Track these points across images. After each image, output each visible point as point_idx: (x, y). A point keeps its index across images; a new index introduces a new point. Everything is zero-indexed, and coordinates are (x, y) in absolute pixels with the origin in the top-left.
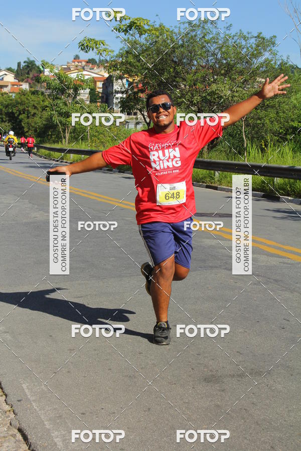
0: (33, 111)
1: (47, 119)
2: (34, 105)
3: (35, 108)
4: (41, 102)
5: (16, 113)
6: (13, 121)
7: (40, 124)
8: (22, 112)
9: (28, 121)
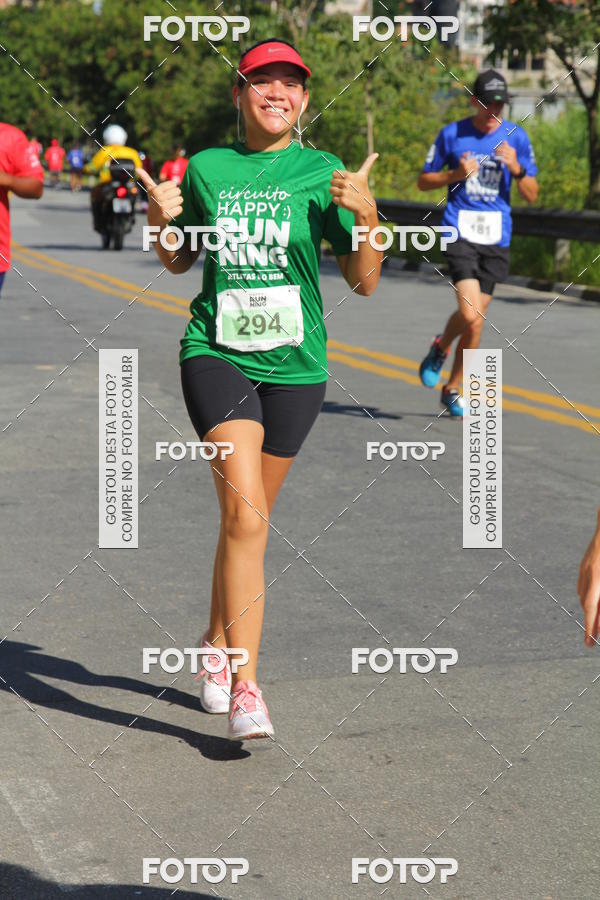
5: (109, 67)
6: (96, 97)
7: (193, 108)
8: (129, 66)
9: (149, 98)
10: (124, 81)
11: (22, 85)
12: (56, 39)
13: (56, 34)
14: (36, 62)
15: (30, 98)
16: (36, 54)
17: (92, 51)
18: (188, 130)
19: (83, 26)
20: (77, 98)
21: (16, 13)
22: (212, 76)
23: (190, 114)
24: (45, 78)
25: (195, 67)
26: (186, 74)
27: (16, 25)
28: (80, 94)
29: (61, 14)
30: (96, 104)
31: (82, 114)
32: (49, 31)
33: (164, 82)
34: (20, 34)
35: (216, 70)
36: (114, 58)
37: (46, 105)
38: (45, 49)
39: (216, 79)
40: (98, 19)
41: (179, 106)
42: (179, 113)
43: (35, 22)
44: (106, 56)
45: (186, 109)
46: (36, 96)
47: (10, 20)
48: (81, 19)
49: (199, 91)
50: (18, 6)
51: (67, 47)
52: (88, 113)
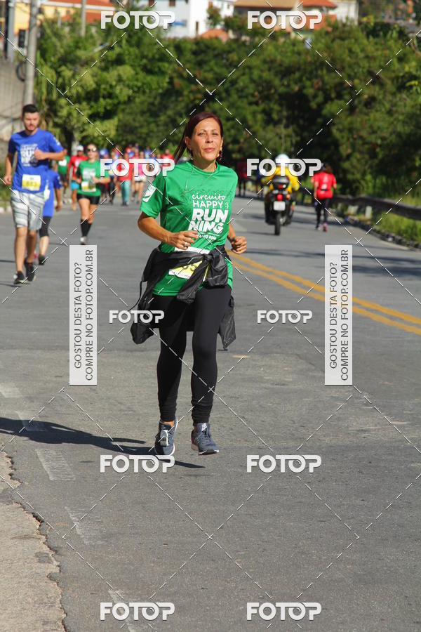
0: (366, 92)
2: (370, 74)
3: (376, 80)
4: (395, 62)
5: (315, 96)
6: (301, 122)
7: (385, 134)
8: (333, 95)
9: (351, 123)
11: (237, 108)
12: (269, 70)
13: (270, 63)
14: (251, 88)
15: (244, 121)
16: (252, 81)
17: (300, 80)
18: (381, 154)
19: (295, 58)
20: (284, 122)
21: (234, 46)
22: (405, 106)
23: (383, 139)
24: (257, 103)
25: (389, 97)
26: (381, 104)
28: (288, 118)
29: (276, 48)
30: (302, 128)
31: (288, 136)
32: (265, 62)
33: (365, 110)
35: (409, 102)
36: (319, 89)
37: (257, 127)
38: (260, 77)
39: (408, 109)
40: (307, 52)
41: (374, 132)
42: (372, 138)
44: (312, 86)
45: (379, 133)
46: (249, 117)
47: (229, 52)
48: (293, 52)
49: (392, 119)
50: (236, 40)
51: (280, 76)
52: (293, 135)
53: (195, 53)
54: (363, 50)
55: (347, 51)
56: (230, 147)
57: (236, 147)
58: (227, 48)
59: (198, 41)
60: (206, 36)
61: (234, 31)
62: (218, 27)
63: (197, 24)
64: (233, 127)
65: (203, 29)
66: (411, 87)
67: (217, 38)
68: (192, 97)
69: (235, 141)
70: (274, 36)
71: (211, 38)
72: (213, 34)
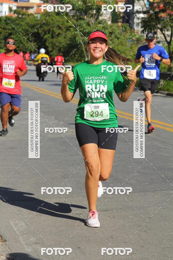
0: (57, 31)
1: (71, 38)
2: (58, 26)
3: (60, 28)
4: (66, 22)
5: (42, 33)
6: (38, 41)
7: (64, 44)
8: (47, 33)
9: (52, 41)
10: (46, 37)
11: (19, 37)
12: (28, 26)
13: (28, 24)
14: (23, 32)
15: (21, 41)
16: (23, 29)
17: (37, 28)
18: (62, 50)
19: (35, 22)
20: (33, 41)
21: (17, 19)
22: (69, 35)
23: (63, 46)
24: (25, 36)
25: (64, 33)
26: (62, 35)
27: (17, 22)
28: (34, 40)
29: (29, 19)
30: (38, 43)
32: (26, 23)
33: (57, 37)
34: (18, 24)
35: (70, 34)
36: (43, 31)
37: (25, 43)
38: (25, 28)
39: (70, 36)
40: (39, 20)
41: (60, 44)
42: (60, 45)
43: (22, 21)
44: (41, 30)
45: (62, 44)
46: (22, 40)
47: (16, 20)
48: (35, 20)
49: (65, 40)
50: (18, 17)
51: (31, 28)
52: (36, 45)
53: (6, 21)
54: (56, 19)
55: (51, 20)
56: (17, 49)
57: (19, 49)
58: (15, 19)
59: (6, 17)
60: (8, 16)
61: (17, 14)
62: (12, 13)
63: (5, 12)
64: (17, 43)
65: (7, 14)
66: (70, 30)
67: (12, 16)
68: (5, 34)
69: (18, 47)
70: (29, 15)
71: (10, 16)
72: (11, 15)
